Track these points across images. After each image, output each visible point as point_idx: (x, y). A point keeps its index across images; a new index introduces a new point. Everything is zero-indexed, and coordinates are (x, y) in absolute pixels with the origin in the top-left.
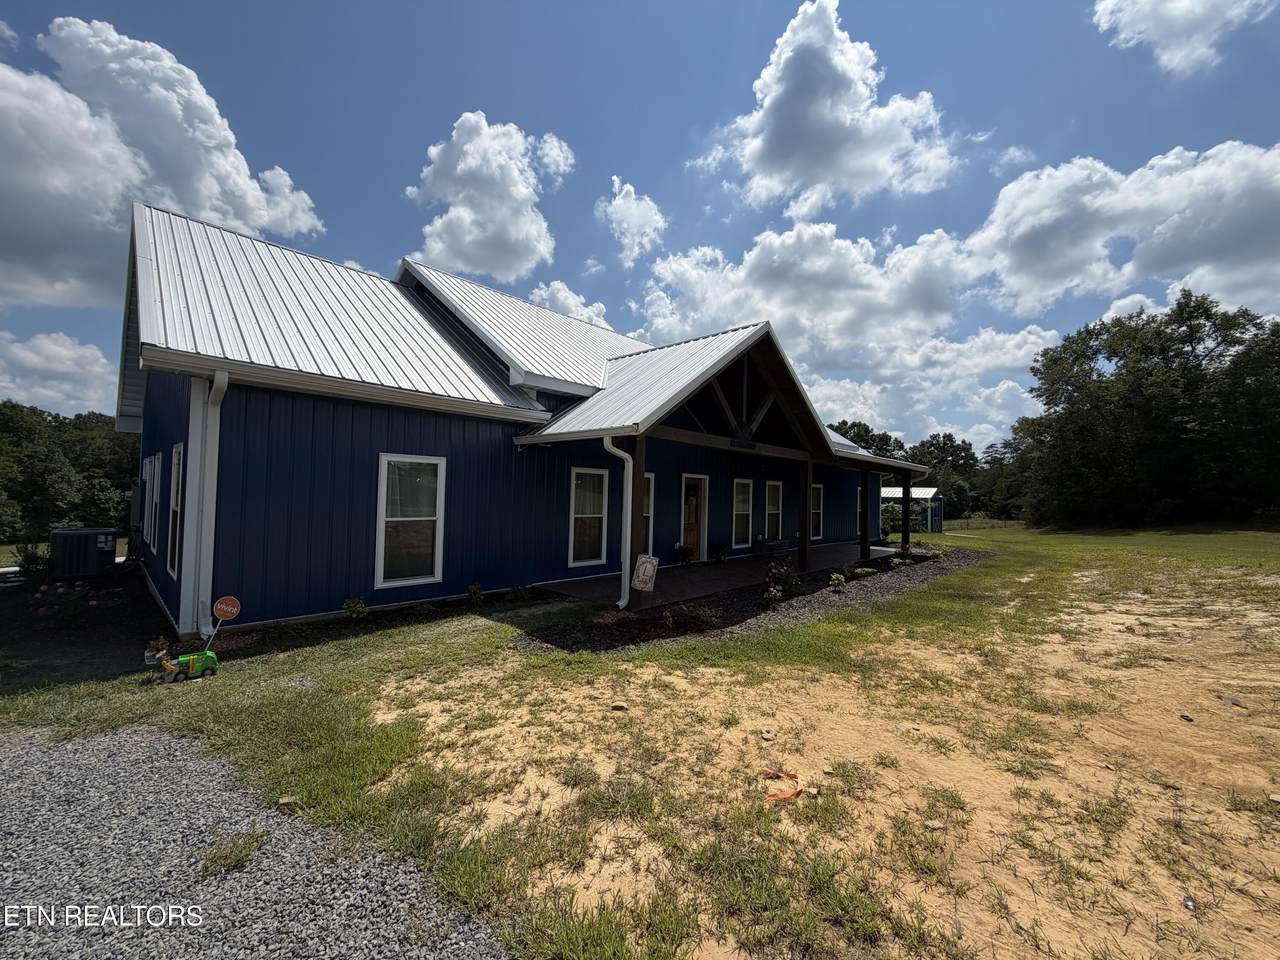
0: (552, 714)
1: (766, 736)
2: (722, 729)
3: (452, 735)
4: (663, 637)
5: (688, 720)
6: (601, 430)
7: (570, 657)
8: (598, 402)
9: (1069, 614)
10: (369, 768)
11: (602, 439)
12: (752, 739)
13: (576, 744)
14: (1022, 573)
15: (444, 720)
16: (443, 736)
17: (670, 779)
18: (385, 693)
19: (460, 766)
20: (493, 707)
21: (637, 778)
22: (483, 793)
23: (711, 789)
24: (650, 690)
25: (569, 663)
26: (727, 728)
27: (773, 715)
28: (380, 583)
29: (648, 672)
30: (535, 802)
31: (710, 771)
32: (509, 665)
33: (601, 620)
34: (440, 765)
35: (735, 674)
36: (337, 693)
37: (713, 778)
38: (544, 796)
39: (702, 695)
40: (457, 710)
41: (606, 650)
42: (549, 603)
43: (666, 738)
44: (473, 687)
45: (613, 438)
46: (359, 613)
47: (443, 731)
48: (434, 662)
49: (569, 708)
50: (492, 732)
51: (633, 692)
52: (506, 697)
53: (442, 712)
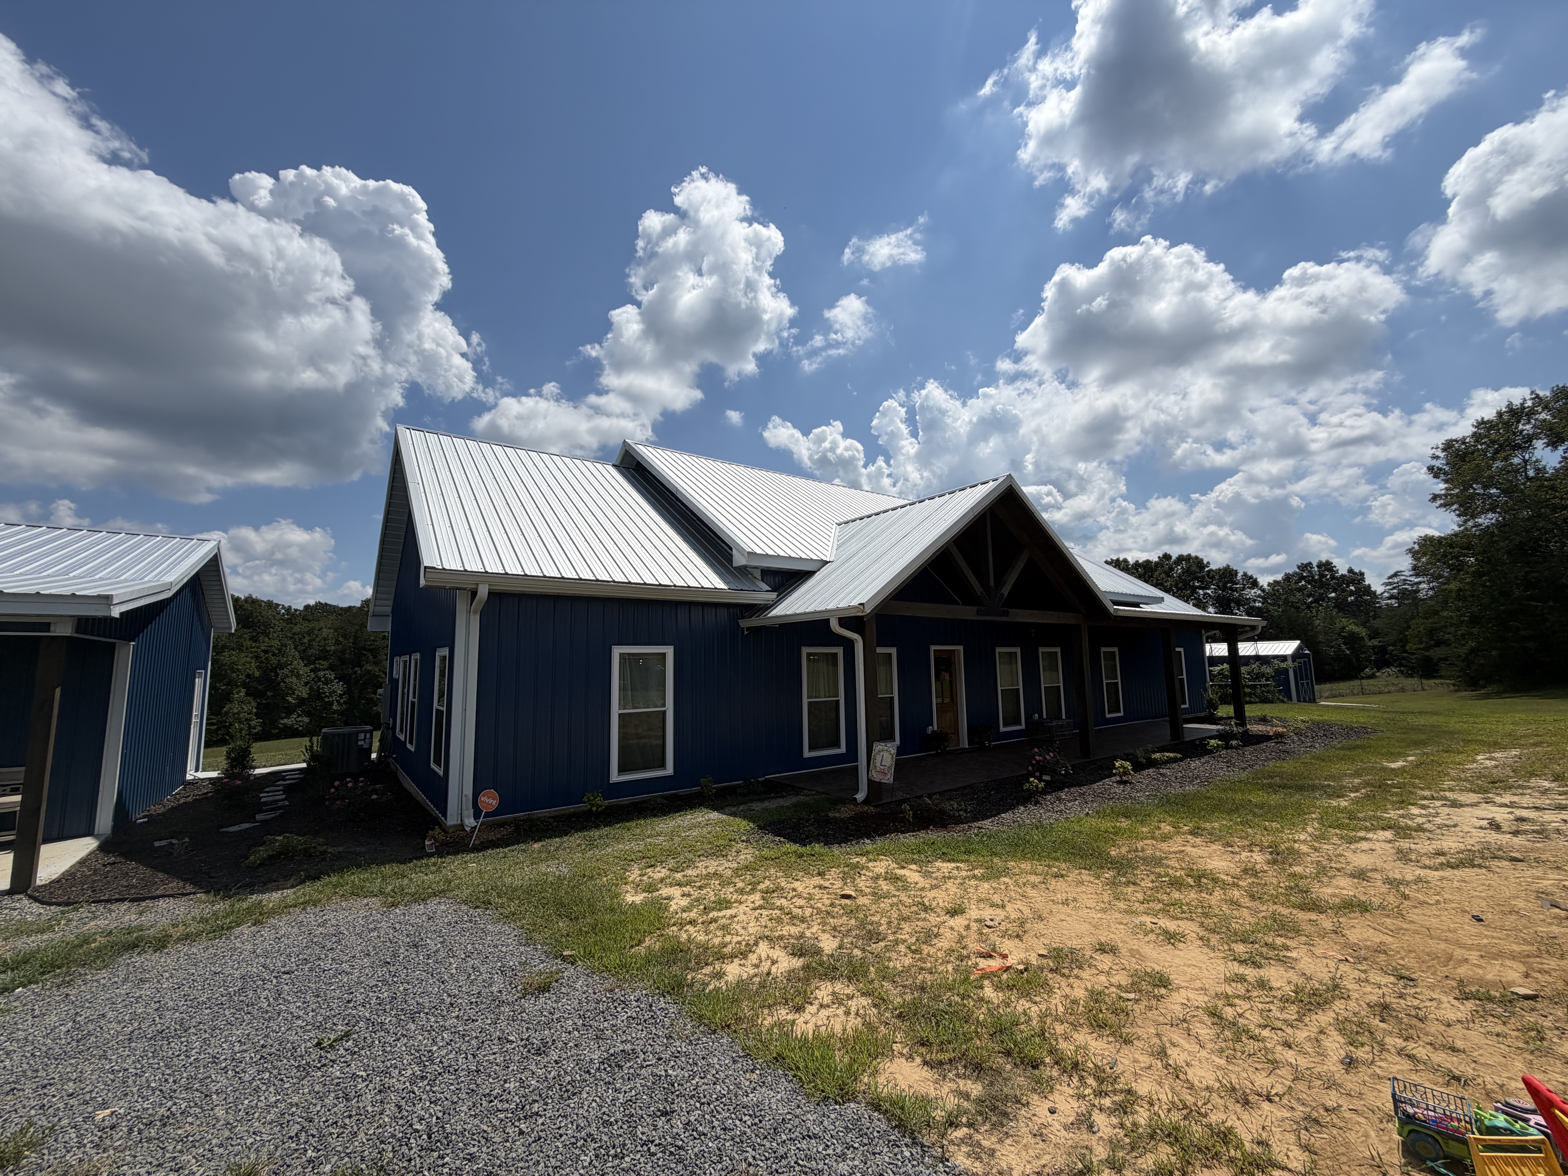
0: (783, 901)
1: (989, 923)
2: (947, 917)
3: (693, 914)
4: (903, 832)
5: (915, 908)
6: (827, 611)
7: (802, 850)
8: (825, 577)
9: (1424, 807)
10: (627, 935)
11: (827, 621)
12: (974, 926)
13: (804, 925)
14: (1394, 757)
15: (684, 902)
16: (685, 915)
17: (887, 955)
18: (630, 879)
19: (701, 938)
20: (728, 893)
21: (857, 952)
22: (722, 958)
23: (925, 963)
24: (881, 882)
25: (801, 856)
26: (952, 916)
27: (1003, 907)
28: (615, 777)
29: (881, 866)
30: (765, 966)
31: (926, 949)
32: (742, 857)
33: (837, 815)
34: (684, 936)
35: (974, 868)
36: (591, 878)
37: (928, 955)
38: (774, 962)
39: (933, 887)
40: (696, 894)
41: (840, 844)
42: (783, 797)
43: (889, 923)
44: (708, 876)
45: (840, 619)
46: (598, 806)
47: (684, 911)
48: (672, 853)
49: (799, 896)
50: (728, 912)
51: (862, 883)
52: (740, 885)
53: (683, 896)
